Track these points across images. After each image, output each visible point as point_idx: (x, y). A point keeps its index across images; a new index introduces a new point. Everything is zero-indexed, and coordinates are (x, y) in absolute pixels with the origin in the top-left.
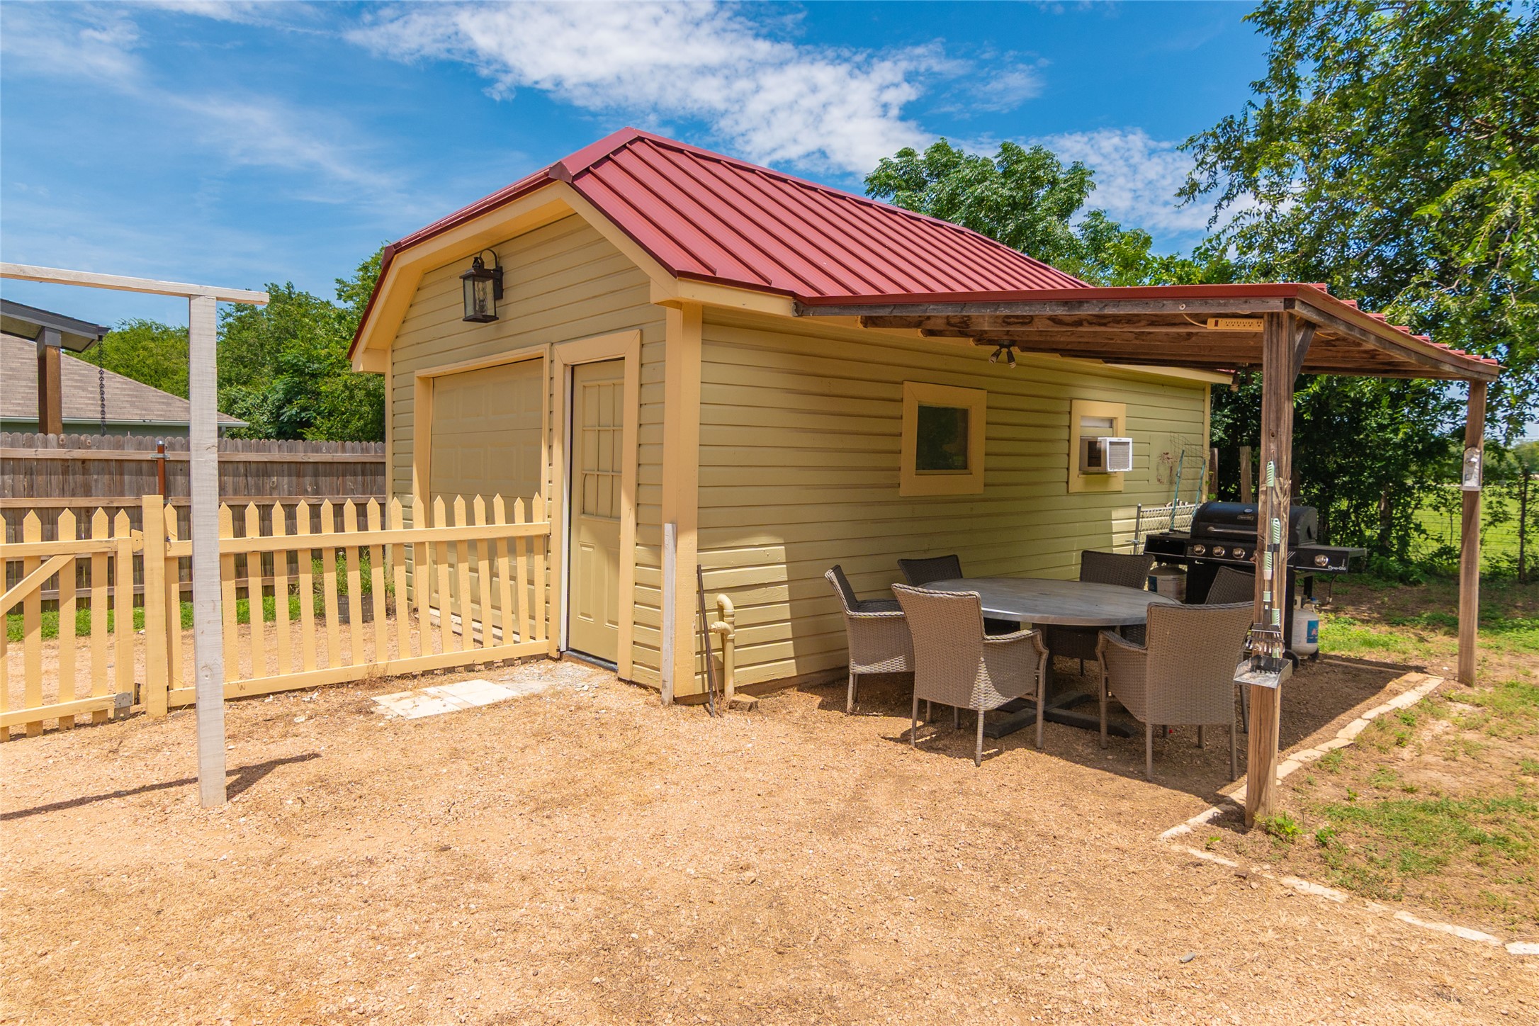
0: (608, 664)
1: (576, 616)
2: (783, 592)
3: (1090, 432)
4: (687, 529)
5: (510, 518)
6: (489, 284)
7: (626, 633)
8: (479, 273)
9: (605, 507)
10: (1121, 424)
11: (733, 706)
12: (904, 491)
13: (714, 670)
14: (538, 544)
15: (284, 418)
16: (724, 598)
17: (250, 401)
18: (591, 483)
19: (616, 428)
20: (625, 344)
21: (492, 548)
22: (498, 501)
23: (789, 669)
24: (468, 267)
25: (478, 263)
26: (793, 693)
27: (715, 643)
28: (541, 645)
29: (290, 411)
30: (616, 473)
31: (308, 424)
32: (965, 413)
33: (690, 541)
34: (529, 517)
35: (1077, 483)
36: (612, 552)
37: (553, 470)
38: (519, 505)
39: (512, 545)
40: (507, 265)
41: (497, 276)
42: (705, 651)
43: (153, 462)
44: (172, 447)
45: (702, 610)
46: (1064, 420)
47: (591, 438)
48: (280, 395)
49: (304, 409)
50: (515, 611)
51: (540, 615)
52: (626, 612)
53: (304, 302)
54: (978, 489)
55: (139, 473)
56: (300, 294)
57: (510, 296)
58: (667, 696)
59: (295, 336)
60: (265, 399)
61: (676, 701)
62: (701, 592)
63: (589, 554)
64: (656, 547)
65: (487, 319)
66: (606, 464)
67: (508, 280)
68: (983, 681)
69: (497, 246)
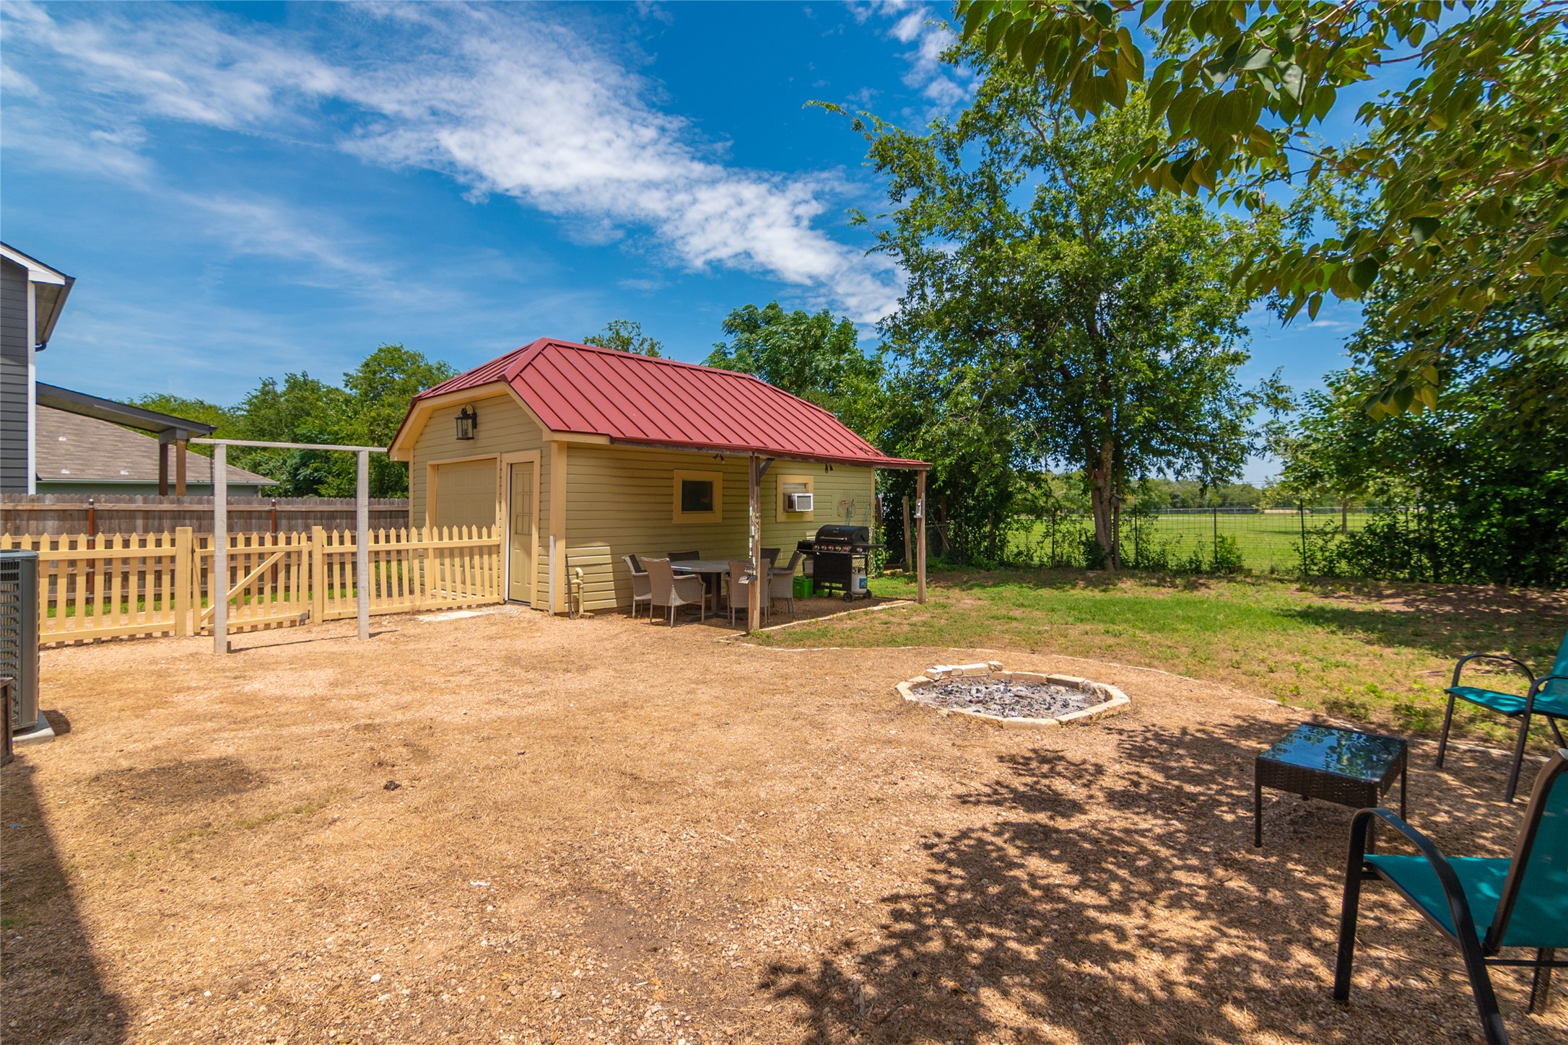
0: (527, 603)
1: (513, 583)
2: (610, 568)
3: (788, 491)
4: (561, 538)
5: (480, 536)
6: (470, 421)
7: (534, 587)
8: (465, 415)
9: (526, 531)
10: (811, 486)
11: (582, 617)
12: (674, 522)
13: (574, 602)
14: (493, 550)
15: (301, 477)
16: (579, 570)
17: (271, 464)
18: (520, 519)
19: (531, 494)
20: (534, 456)
21: (471, 551)
22: (474, 528)
23: (613, 603)
24: (459, 414)
25: (464, 411)
26: (616, 616)
27: (574, 589)
28: (495, 598)
29: (304, 472)
30: (530, 514)
31: (320, 481)
32: (711, 483)
33: (562, 544)
34: (489, 536)
35: (782, 516)
36: (528, 551)
37: (501, 513)
38: (485, 530)
39: (481, 550)
40: (479, 412)
41: (474, 417)
42: (569, 592)
43: (270, 511)
44: (279, 503)
45: (568, 575)
46: (773, 485)
47: (520, 498)
48: (297, 460)
49: (316, 470)
50: (483, 585)
51: (495, 584)
52: (534, 577)
53: (314, 388)
54: (719, 520)
55: (260, 518)
56: (313, 381)
57: (480, 427)
58: (551, 612)
59: (308, 414)
60: (285, 462)
61: (556, 614)
62: (567, 566)
63: (517, 552)
64: (547, 547)
65: (469, 439)
66: (526, 510)
67: (479, 419)
68: (674, 594)
69: (473, 402)
